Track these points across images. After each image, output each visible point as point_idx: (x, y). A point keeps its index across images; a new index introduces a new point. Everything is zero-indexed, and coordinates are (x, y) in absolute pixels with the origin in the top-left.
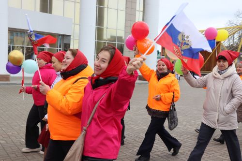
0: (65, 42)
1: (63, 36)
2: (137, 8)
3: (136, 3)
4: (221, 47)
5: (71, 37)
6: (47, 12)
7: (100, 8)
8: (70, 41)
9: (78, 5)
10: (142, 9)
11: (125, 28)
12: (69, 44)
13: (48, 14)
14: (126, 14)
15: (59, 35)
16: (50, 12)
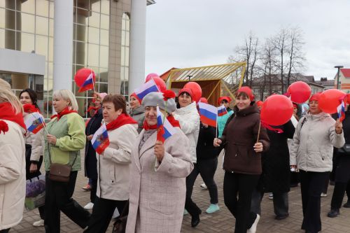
0: (38, 82)
1: (35, 76)
2: (123, 43)
3: (121, 37)
4: (221, 86)
5: (45, 77)
6: (14, 49)
7: (78, 43)
8: (43, 82)
9: (52, 40)
10: (128, 44)
11: (109, 66)
12: (43, 86)
13: (15, 52)
14: (110, 49)
15: (30, 75)
16: (19, 48)
